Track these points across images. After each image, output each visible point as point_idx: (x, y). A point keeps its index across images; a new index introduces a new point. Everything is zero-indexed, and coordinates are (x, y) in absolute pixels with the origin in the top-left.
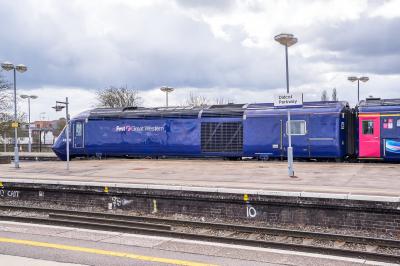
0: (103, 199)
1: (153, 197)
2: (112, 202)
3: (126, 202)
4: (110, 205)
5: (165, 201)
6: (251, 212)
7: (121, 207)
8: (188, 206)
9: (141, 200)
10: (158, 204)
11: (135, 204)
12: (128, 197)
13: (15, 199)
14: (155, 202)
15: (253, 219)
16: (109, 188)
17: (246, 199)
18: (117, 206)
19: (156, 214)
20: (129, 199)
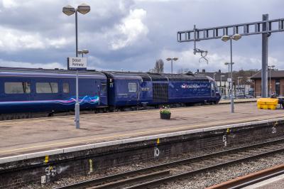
0: (34, 173)
1: (88, 158)
2: (45, 173)
3: (62, 169)
4: (43, 178)
5: (99, 159)
6: (156, 153)
8: (117, 158)
9: (76, 165)
10: (93, 163)
11: (71, 169)
12: (64, 163)
14: (91, 161)
16: (50, 156)
17: (158, 142)
18: (51, 177)
19: (92, 174)
20: (64, 166)
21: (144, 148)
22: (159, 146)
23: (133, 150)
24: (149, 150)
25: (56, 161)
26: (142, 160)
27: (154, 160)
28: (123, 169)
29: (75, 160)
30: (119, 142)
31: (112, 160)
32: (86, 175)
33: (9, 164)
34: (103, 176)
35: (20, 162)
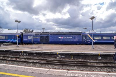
0: (56, 56)
2: (58, 56)
3: (63, 56)
5: (75, 56)
6: (99, 58)
8: (82, 57)
9: (67, 56)
14: (72, 56)
15: (100, 60)
16: (58, 53)
17: (99, 55)
18: (60, 58)
19: (72, 59)
20: (64, 56)
26: (92, 59)
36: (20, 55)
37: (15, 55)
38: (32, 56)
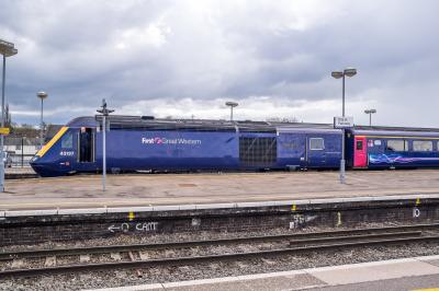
0: (283, 219)
1: (337, 210)
2: (293, 220)
3: (309, 218)
4: (292, 224)
5: (349, 213)
6: (416, 213)
7: (304, 225)
8: (368, 214)
9: (324, 216)
10: (342, 216)
11: (319, 219)
12: (312, 212)
13: (151, 233)
14: (339, 214)
15: (417, 218)
16: (297, 206)
17: (418, 203)
18: (299, 224)
19: (340, 226)
20: (312, 215)
21: (400, 207)
22: (419, 206)
23: (387, 207)
24: (406, 210)
25: (303, 210)
26: (397, 218)
27: (412, 220)
28: (374, 225)
29: (322, 211)
30: (370, 199)
31: (362, 215)
32: (333, 226)
33: (260, 208)
34: (351, 229)
35: (270, 207)
36: (108, 235)
37: (77, 238)
38: (181, 231)
